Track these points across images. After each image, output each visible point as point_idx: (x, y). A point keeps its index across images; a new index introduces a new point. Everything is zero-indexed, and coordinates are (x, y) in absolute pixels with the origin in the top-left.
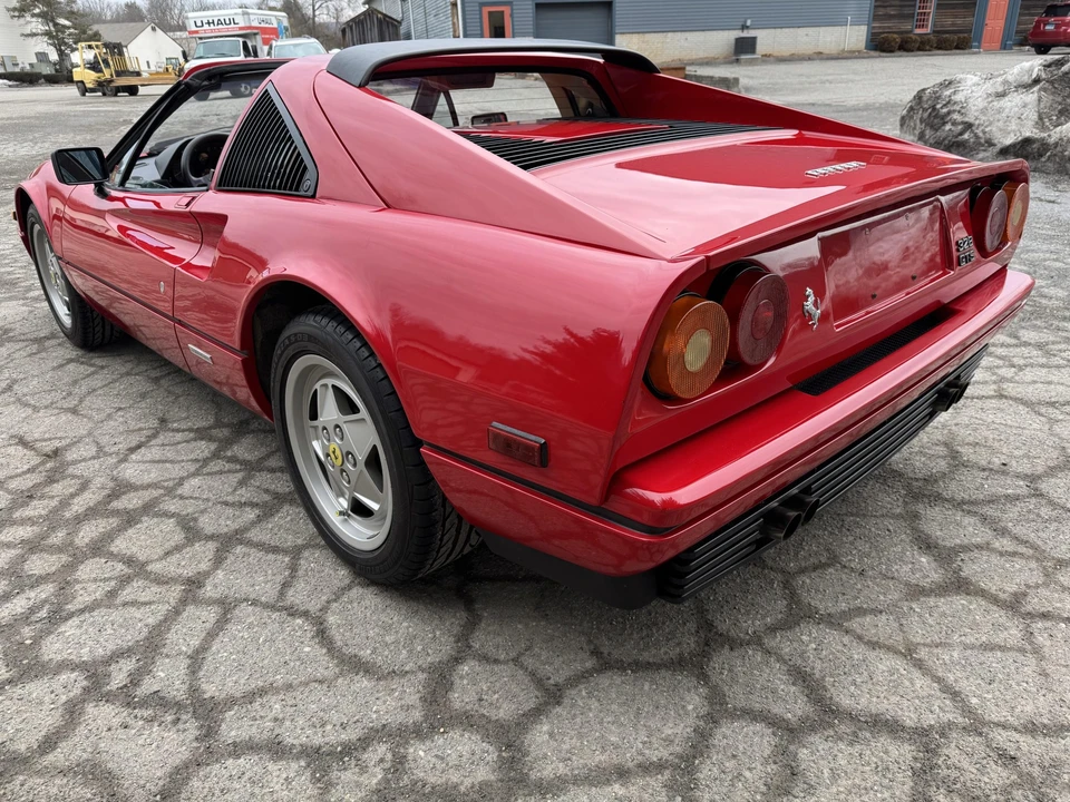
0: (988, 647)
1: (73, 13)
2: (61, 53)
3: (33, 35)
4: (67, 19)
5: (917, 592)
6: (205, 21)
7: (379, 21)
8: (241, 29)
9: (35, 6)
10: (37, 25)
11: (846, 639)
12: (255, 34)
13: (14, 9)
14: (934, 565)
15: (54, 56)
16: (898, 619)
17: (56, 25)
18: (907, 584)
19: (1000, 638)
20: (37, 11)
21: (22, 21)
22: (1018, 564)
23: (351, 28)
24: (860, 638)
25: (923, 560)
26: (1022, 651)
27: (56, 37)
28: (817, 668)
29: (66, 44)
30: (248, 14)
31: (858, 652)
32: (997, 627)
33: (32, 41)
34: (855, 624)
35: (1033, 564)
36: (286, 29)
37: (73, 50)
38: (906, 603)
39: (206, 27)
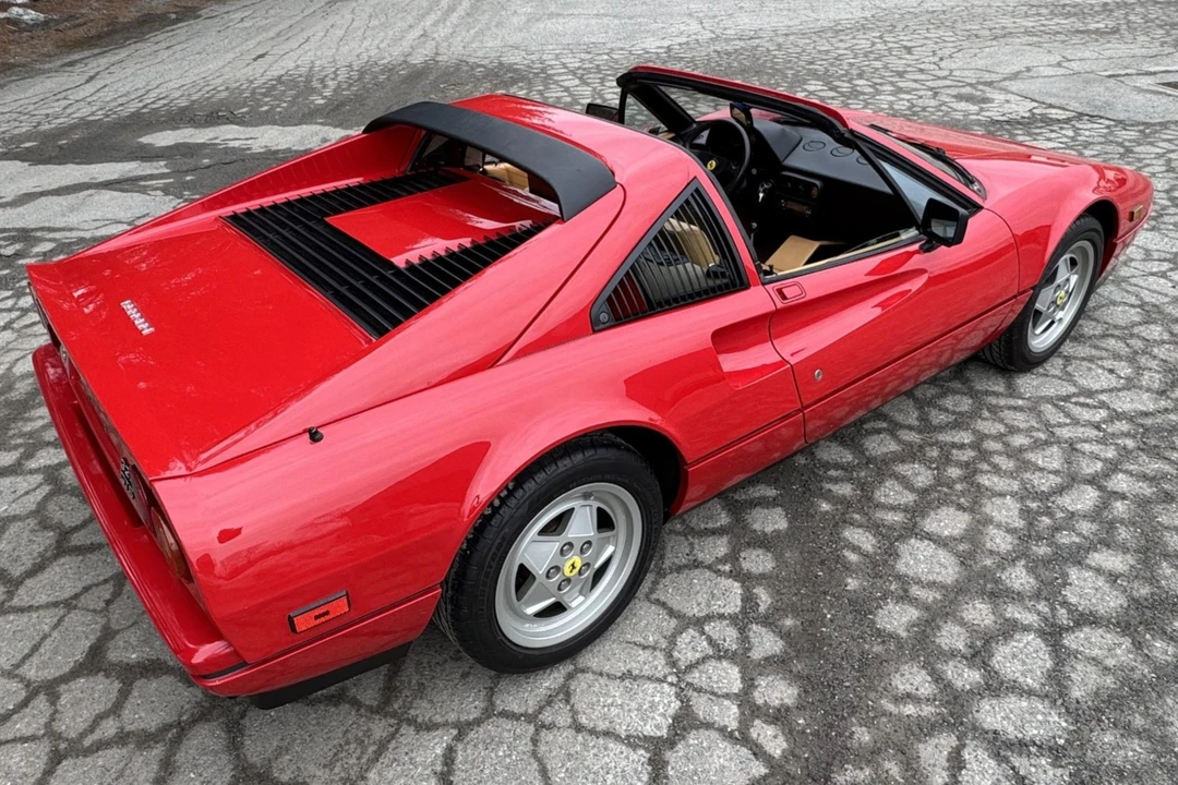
0: (35, 648)
5: (108, 634)
11: (102, 578)
14: (125, 660)
16: (94, 611)
18: (117, 632)
19: (35, 659)
22: (81, 724)
24: (97, 585)
25: (134, 656)
26: (17, 666)
28: (94, 557)
31: (88, 580)
32: (44, 665)
34: (110, 587)
35: (73, 735)
38: (103, 623)
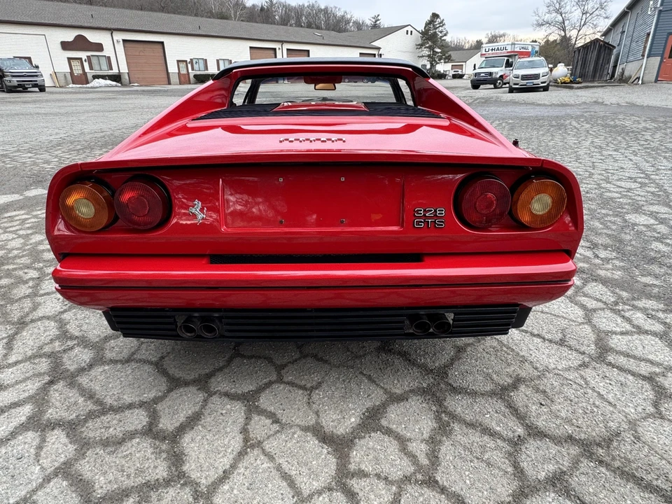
1: (442, 46)
2: (432, 65)
3: (423, 56)
4: (439, 48)
6: (491, 48)
7: (600, 47)
8: (508, 52)
9: (428, 43)
10: (426, 52)
12: (516, 55)
13: (419, 45)
15: (428, 67)
17: (434, 51)
20: (427, 45)
21: (420, 50)
23: (579, 51)
27: (432, 58)
29: (435, 61)
30: (515, 44)
33: (421, 59)
36: (536, 52)
37: (437, 63)
39: (490, 51)
